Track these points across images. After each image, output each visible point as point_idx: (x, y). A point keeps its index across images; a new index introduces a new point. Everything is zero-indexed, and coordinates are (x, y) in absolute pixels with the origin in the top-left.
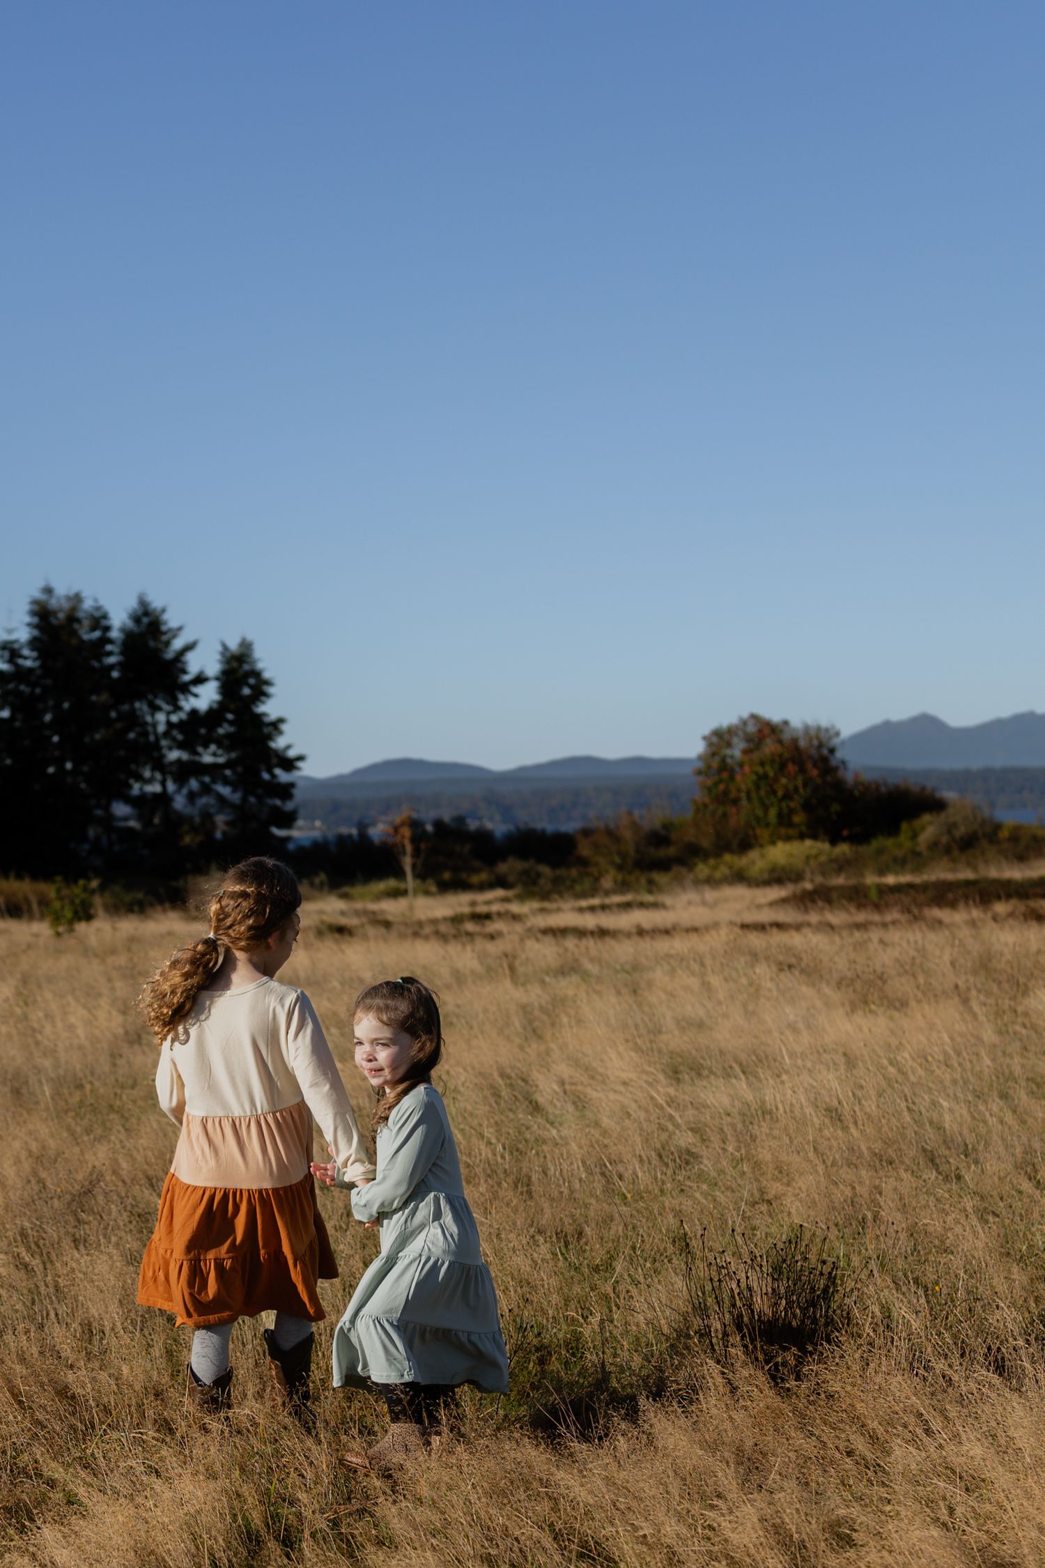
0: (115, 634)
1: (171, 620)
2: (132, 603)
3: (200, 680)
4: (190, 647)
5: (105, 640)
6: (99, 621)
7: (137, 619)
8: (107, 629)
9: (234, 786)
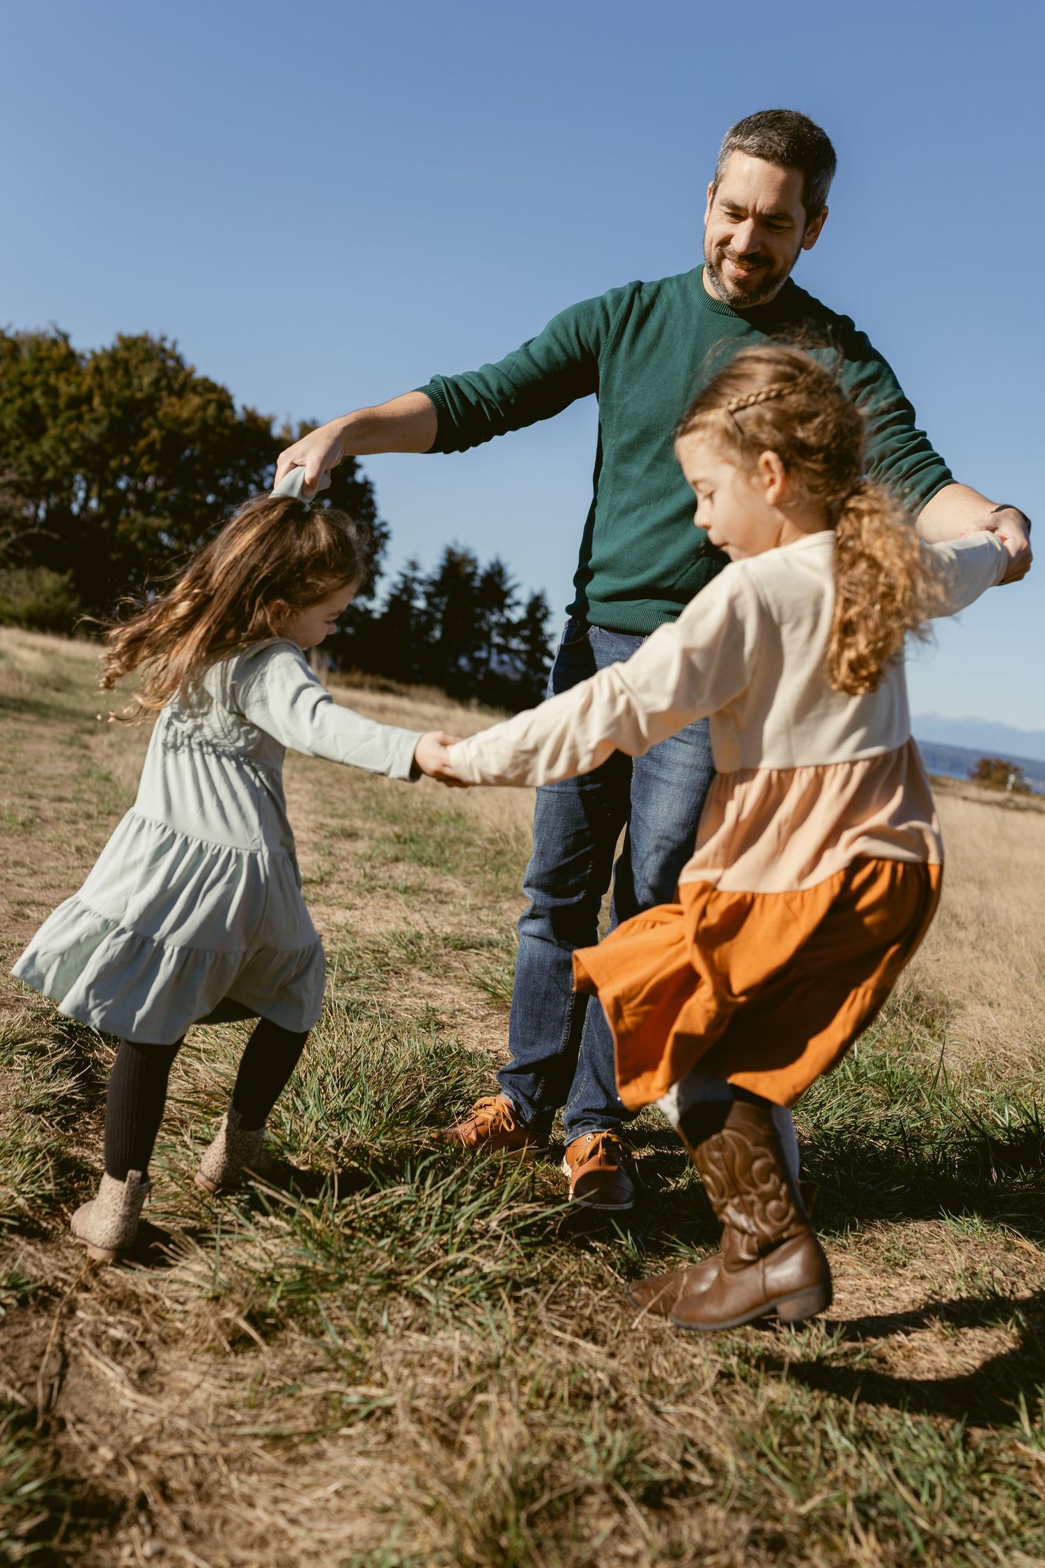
0: (481, 571)
1: (510, 570)
2: (493, 559)
3: (518, 604)
4: (516, 586)
5: (474, 573)
6: (473, 562)
7: (492, 566)
8: (476, 567)
9: (524, 662)
